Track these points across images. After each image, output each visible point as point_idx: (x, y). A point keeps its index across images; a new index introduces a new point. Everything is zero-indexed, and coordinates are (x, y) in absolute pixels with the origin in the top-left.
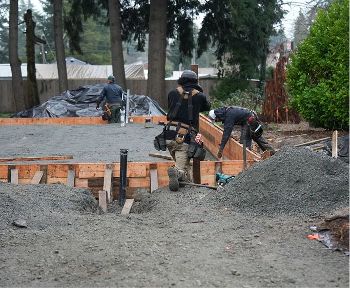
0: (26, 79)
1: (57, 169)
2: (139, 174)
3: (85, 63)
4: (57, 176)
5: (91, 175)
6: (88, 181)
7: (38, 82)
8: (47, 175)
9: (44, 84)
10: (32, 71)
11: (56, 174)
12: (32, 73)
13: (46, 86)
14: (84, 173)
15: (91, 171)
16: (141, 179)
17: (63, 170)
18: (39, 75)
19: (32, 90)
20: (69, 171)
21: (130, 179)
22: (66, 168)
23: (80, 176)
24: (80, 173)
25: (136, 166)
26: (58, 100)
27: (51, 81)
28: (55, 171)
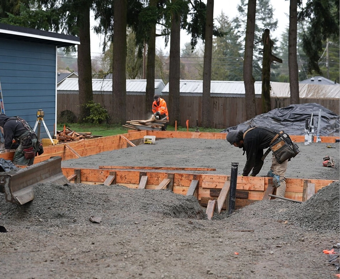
0: (260, 97)
1: (183, 178)
2: (257, 187)
3: (333, 82)
4: (182, 184)
5: (213, 186)
6: (210, 191)
7: (271, 100)
8: (174, 183)
9: (278, 102)
10: (266, 88)
11: (182, 183)
12: (266, 90)
13: (280, 104)
14: (207, 183)
15: (213, 182)
16: (260, 193)
17: (188, 179)
18: (274, 93)
19: (265, 107)
20: (193, 181)
21: (249, 192)
22: (192, 178)
23: (203, 186)
24: (203, 183)
25: (255, 180)
26: (264, 118)
27: (285, 99)
28: (181, 180)
